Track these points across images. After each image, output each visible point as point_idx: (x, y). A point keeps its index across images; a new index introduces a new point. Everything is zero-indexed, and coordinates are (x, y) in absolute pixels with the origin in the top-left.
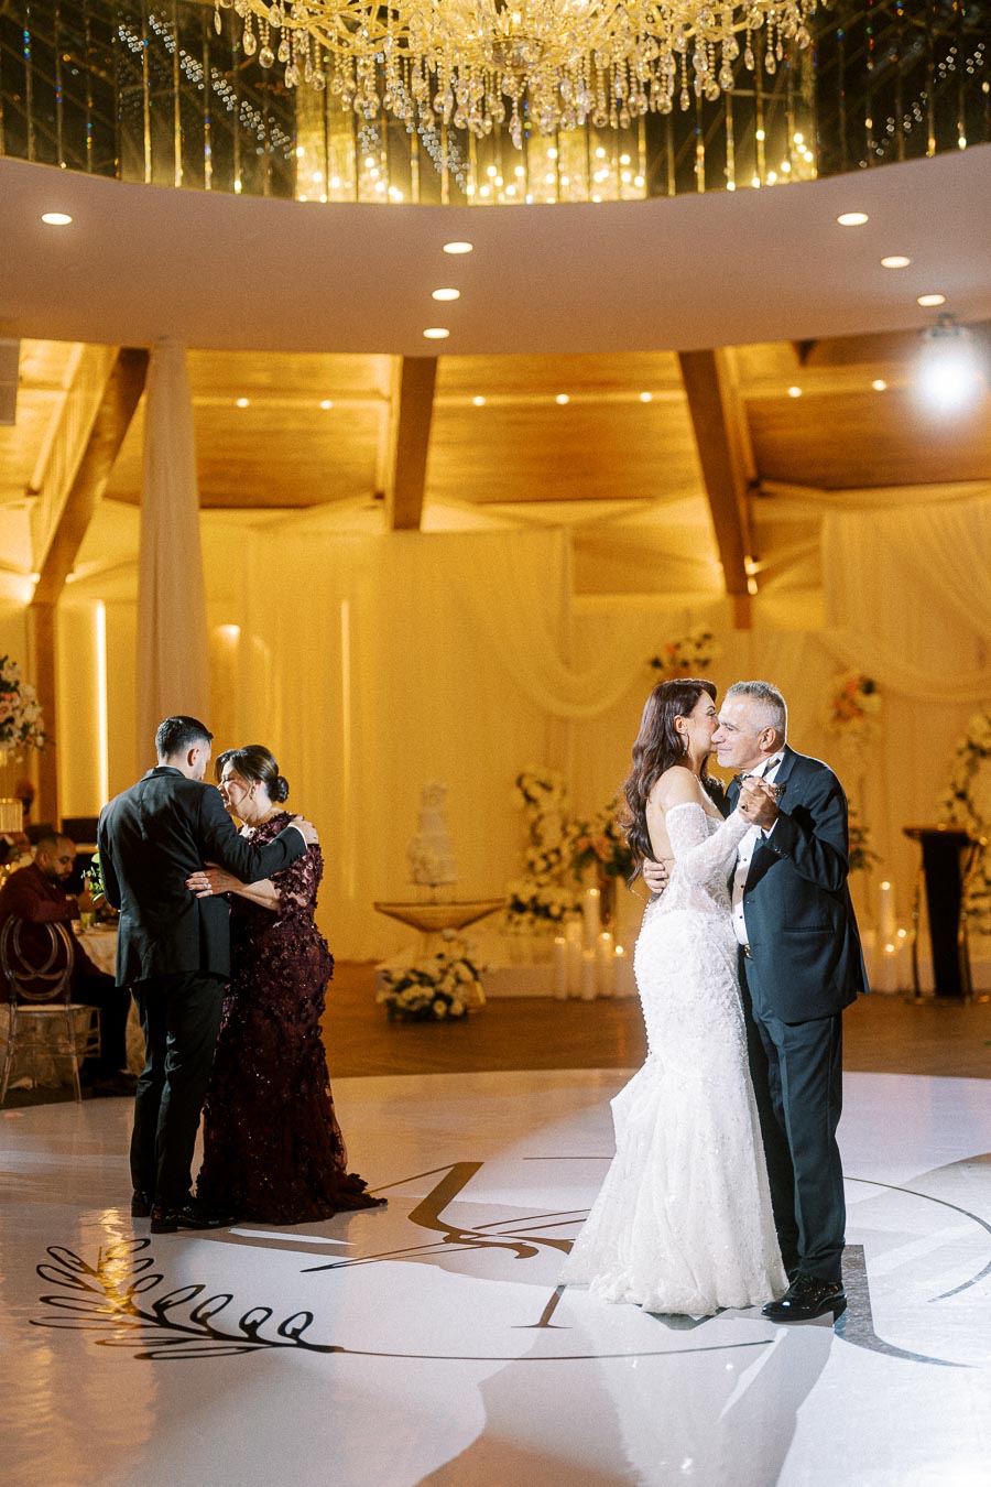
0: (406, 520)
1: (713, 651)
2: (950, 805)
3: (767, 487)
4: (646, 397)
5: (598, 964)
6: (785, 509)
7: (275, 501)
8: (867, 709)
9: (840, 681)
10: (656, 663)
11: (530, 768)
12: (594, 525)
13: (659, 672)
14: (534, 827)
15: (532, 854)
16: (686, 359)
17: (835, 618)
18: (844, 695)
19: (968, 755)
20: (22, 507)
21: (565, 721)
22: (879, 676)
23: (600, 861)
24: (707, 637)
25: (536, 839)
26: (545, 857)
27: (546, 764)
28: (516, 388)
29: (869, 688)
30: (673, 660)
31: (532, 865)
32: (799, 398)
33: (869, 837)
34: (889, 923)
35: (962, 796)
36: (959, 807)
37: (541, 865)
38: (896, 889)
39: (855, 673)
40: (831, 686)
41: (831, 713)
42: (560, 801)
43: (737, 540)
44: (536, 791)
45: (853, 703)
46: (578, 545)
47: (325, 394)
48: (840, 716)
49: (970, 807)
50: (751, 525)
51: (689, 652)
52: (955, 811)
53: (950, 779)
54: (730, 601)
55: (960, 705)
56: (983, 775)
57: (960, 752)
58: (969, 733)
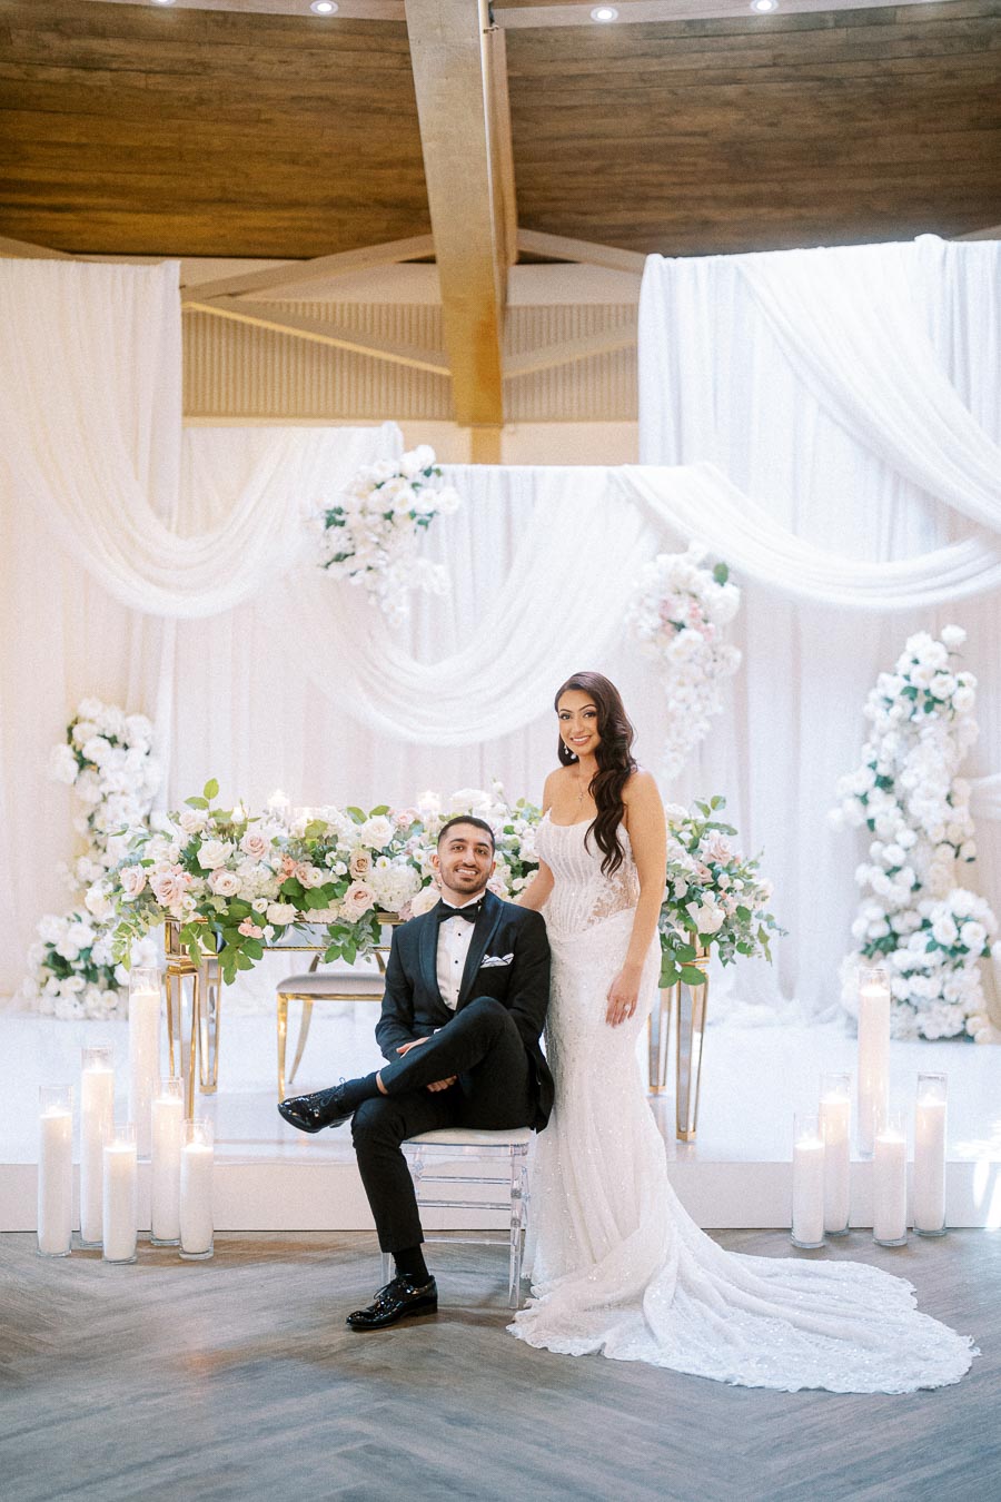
1: (440, 498)
2: (864, 799)
4: (326, 7)
6: (565, 286)
10: (334, 519)
11: (88, 708)
13: (335, 531)
15: (86, 867)
19: (902, 707)
22: (733, 561)
23: (167, 921)
24: (428, 473)
29: (721, 575)
30: (365, 514)
32: (612, 29)
35: (885, 783)
36: (882, 805)
39: (699, 550)
42: (143, 768)
44: (95, 749)
49: (902, 805)
51: (397, 497)
52: (873, 811)
53: (869, 754)
54: (464, 435)
55: (885, 614)
56: (926, 745)
57: (888, 702)
58: (906, 667)
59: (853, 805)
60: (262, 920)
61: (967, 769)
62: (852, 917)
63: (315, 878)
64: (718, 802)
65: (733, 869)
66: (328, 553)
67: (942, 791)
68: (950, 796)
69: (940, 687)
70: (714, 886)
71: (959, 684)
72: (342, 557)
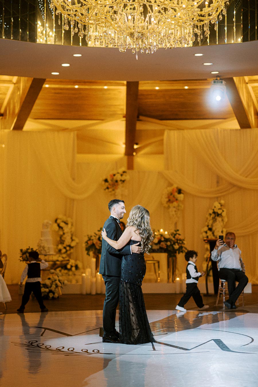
0: (19, 127)
1: (126, 177)
2: (206, 232)
3: (141, 118)
4: (106, 87)
8: (179, 199)
9: (170, 189)
10: (106, 181)
11: (60, 216)
13: (107, 184)
14: (61, 237)
15: (60, 247)
16: (129, 83)
17: (168, 166)
18: (171, 194)
19: (213, 215)
21: (73, 200)
24: (124, 172)
25: (62, 242)
26: (65, 248)
27: (65, 215)
29: (180, 191)
30: (112, 180)
31: (60, 251)
32: (158, 90)
35: (210, 229)
36: (209, 233)
37: (64, 251)
39: (175, 186)
40: (166, 190)
41: (167, 200)
42: (71, 228)
43: (132, 136)
44: (62, 225)
45: (174, 197)
48: (169, 201)
49: (213, 233)
51: (118, 177)
52: (208, 234)
53: (207, 224)
54: (126, 158)
55: (210, 198)
56: (218, 222)
57: (210, 214)
58: (213, 208)
59: (204, 234)
61: (225, 227)
62: (205, 254)
64: (178, 230)
65: (180, 240)
66: (105, 187)
67: (221, 230)
68: (222, 232)
69: (220, 212)
70: (177, 242)
71: (223, 211)
72: (108, 188)
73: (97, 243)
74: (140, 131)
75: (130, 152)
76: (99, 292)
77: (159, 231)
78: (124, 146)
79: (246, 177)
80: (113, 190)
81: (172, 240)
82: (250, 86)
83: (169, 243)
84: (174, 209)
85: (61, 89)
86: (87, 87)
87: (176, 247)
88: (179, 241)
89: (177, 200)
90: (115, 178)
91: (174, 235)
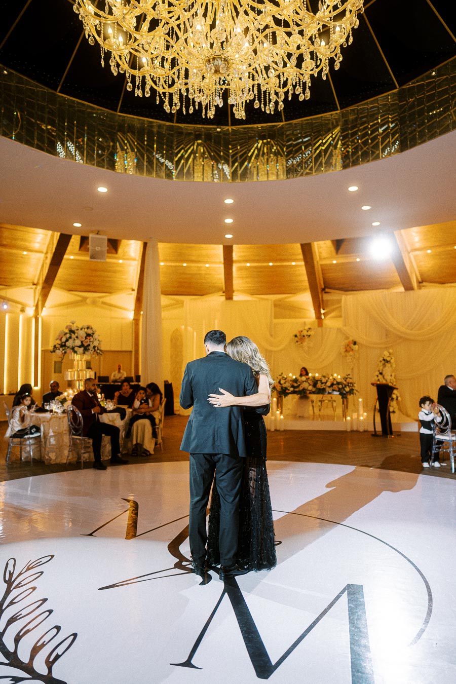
0: (229, 297)
1: (311, 333)
2: (378, 376)
3: (327, 290)
4: (294, 263)
5: (276, 420)
6: (332, 296)
7: (197, 294)
8: (354, 349)
9: (347, 341)
10: (296, 336)
12: (280, 300)
13: (296, 338)
16: (302, 246)
17: (345, 324)
18: (348, 345)
19: (383, 362)
20: (131, 294)
21: (272, 351)
22: (357, 340)
23: (277, 390)
24: (310, 329)
28: (258, 261)
29: (355, 343)
30: (300, 336)
32: (336, 264)
33: (355, 385)
34: (361, 410)
35: (381, 374)
36: (380, 376)
38: (363, 401)
39: (351, 339)
40: (344, 343)
41: (344, 350)
43: (319, 304)
45: (350, 347)
46: (275, 306)
47: (207, 262)
48: (346, 351)
49: (383, 377)
50: (323, 300)
51: (305, 333)
53: (378, 369)
54: (317, 320)
55: (381, 348)
56: (387, 368)
57: (381, 361)
58: (383, 356)
59: (376, 377)
60: (289, 390)
61: (393, 372)
63: (295, 385)
64: (349, 375)
65: (351, 383)
66: (295, 341)
67: (390, 375)
68: (391, 376)
69: (388, 359)
70: (348, 386)
71: (392, 358)
72: (297, 342)
73: (277, 386)
74: (328, 301)
75: (318, 316)
76: (278, 429)
77: (332, 375)
78: (314, 311)
79: (411, 330)
80: (301, 343)
81: (343, 384)
82: (412, 255)
83: (340, 386)
84: (351, 358)
85: (260, 267)
86: (278, 264)
87: (347, 389)
88: (350, 385)
89: (352, 350)
90: (302, 334)
91: (346, 379)
